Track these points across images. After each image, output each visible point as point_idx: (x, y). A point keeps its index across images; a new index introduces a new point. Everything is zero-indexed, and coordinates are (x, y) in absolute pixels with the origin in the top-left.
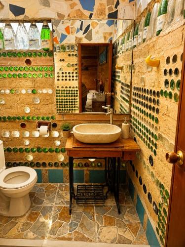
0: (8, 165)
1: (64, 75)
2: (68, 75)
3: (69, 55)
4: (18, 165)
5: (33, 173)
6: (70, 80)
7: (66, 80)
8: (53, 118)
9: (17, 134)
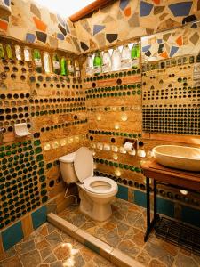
0: (96, 174)
1: (174, 92)
2: (178, 91)
3: (181, 69)
4: (105, 176)
5: (114, 186)
6: (180, 97)
7: (176, 97)
8: (139, 135)
9: (108, 148)
